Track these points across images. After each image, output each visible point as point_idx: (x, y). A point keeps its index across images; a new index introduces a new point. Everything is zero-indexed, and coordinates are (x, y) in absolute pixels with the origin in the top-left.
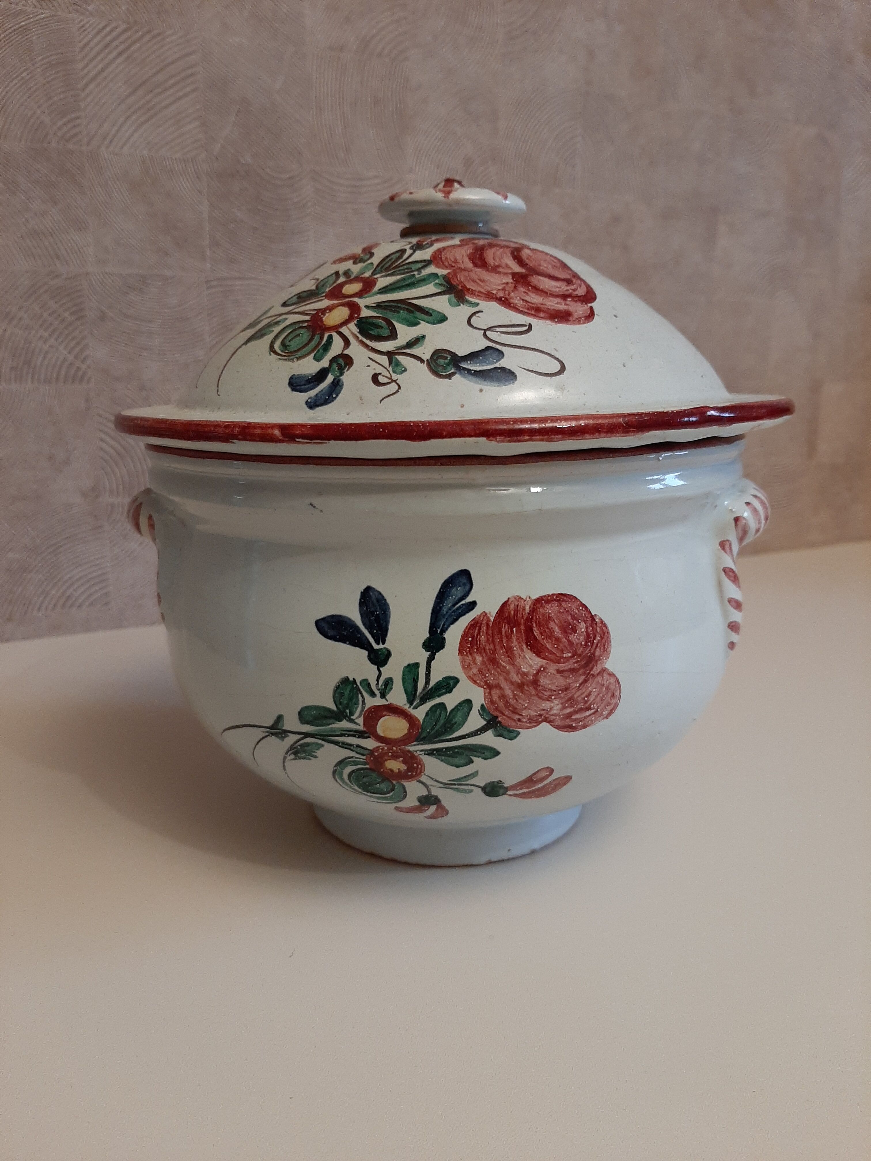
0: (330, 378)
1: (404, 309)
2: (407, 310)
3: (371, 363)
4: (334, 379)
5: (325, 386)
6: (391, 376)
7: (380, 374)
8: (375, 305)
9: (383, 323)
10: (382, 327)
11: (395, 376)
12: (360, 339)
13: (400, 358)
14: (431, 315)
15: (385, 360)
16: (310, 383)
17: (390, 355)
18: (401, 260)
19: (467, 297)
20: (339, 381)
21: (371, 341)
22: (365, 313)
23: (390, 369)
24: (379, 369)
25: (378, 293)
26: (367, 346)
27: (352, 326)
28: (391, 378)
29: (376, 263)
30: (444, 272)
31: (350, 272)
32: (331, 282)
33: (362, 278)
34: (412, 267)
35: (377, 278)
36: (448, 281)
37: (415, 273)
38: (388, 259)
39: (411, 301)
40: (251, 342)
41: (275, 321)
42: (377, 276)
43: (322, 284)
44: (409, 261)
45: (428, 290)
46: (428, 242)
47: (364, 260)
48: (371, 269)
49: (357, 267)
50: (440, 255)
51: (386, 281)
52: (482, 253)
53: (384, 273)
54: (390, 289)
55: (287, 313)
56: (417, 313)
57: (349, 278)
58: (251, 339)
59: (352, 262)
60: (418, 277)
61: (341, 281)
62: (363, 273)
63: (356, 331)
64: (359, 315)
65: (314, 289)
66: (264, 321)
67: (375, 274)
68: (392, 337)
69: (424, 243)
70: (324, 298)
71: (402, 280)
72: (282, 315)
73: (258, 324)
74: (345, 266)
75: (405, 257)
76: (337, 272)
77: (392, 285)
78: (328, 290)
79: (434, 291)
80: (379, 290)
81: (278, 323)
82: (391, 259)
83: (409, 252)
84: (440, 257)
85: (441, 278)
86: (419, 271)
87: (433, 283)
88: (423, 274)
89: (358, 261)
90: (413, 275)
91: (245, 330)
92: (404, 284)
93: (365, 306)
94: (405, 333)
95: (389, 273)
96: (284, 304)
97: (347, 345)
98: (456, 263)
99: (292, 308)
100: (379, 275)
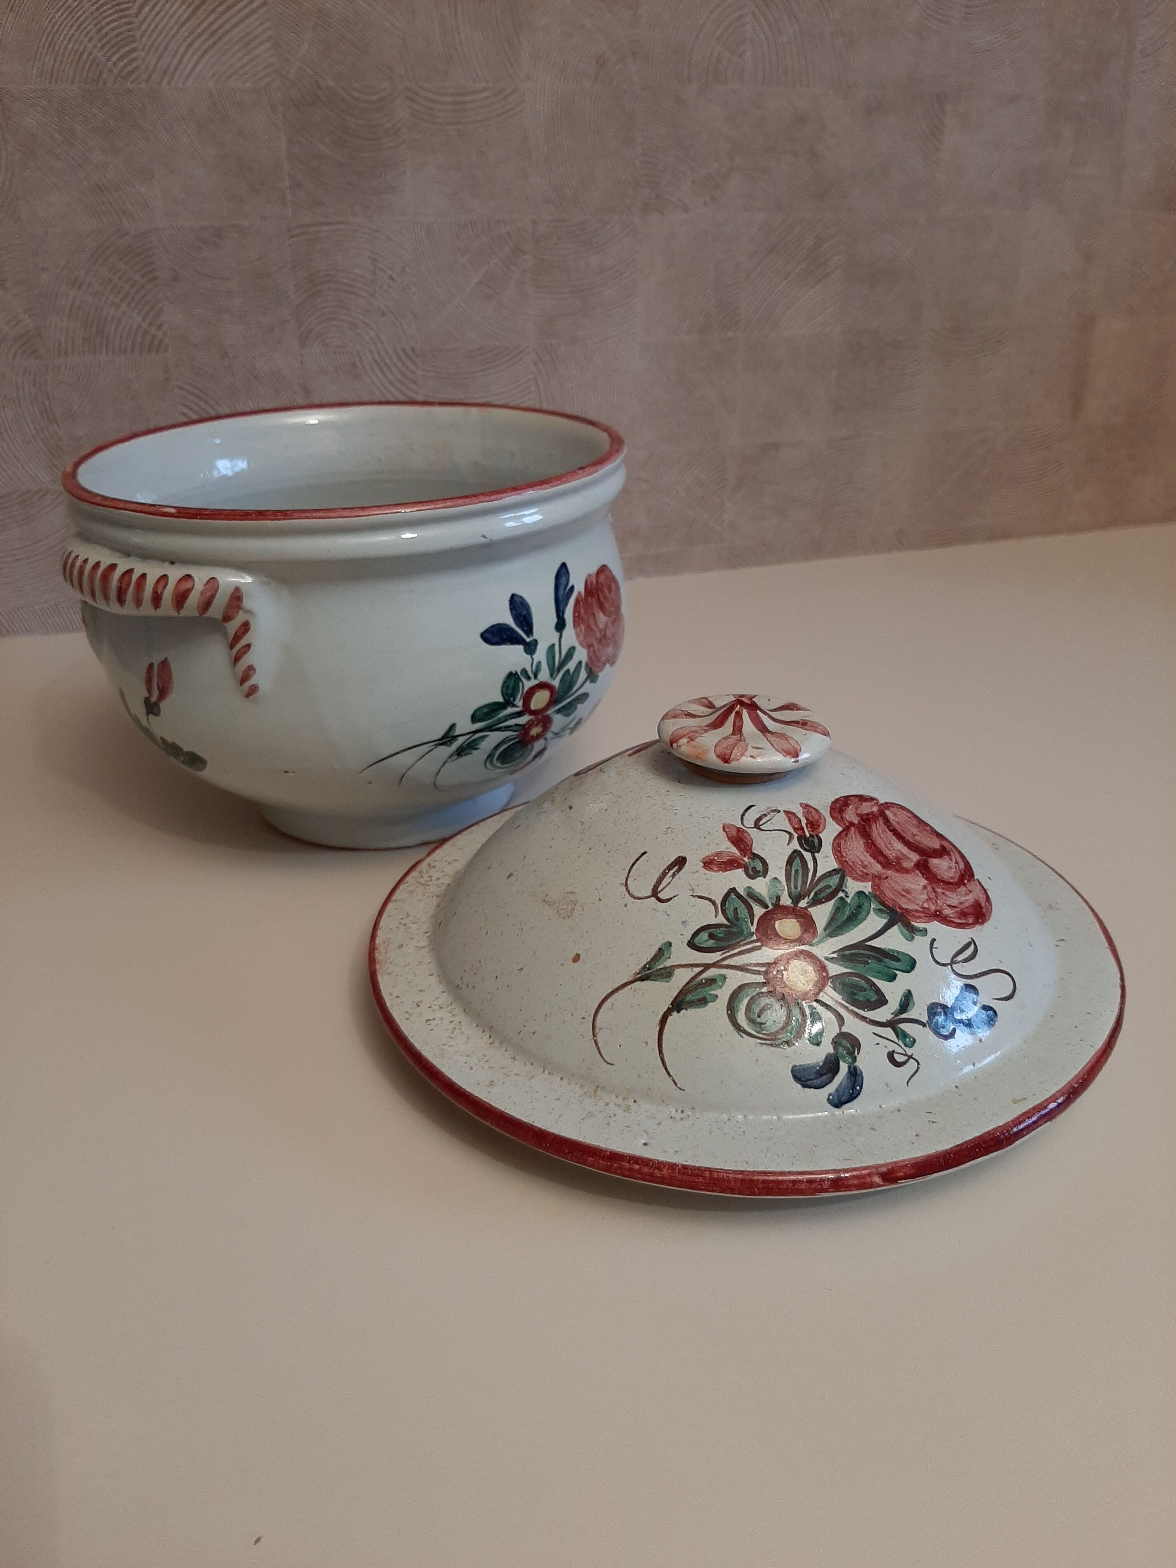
0: (844, 1067)
1: (869, 957)
2: (874, 958)
3: (879, 1039)
4: (849, 1068)
5: (842, 1077)
6: (905, 1052)
7: (893, 1051)
8: (835, 955)
9: (863, 983)
10: (865, 990)
11: (909, 1051)
12: (850, 1009)
13: (903, 1026)
14: (899, 961)
15: (889, 1032)
16: (822, 1075)
17: (891, 1024)
18: (810, 874)
19: (913, 923)
20: (855, 1069)
21: (863, 1010)
22: (834, 969)
23: (901, 1043)
24: (892, 1047)
25: (826, 936)
26: (864, 1019)
27: (829, 989)
28: (906, 1055)
29: (783, 879)
30: (867, 887)
31: (759, 896)
32: (743, 911)
33: (786, 908)
34: (831, 884)
35: (806, 908)
36: (882, 903)
37: (841, 894)
38: (793, 872)
39: (869, 943)
40: (683, 1011)
41: (702, 977)
42: (803, 904)
43: (730, 913)
44: (819, 874)
45: (874, 922)
46: (809, 831)
47: (759, 871)
48: (784, 890)
49: (761, 886)
50: (842, 856)
51: (821, 914)
52: (872, 840)
53: (806, 898)
54: (836, 927)
55: (715, 965)
56: (886, 960)
57: (766, 906)
58: (678, 1005)
59: (740, 872)
60: (851, 902)
61: (759, 911)
62: (778, 898)
63: (839, 998)
64: (827, 973)
65: (725, 922)
66: (677, 972)
67: (796, 899)
68: (882, 1001)
69: (808, 835)
70: (759, 944)
71: (837, 910)
72: (707, 967)
73: (667, 974)
74: (738, 879)
75: (811, 865)
76: (733, 890)
77: (832, 920)
78: (753, 929)
79: (881, 922)
80: (825, 930)
81: (712, 981)
82: (797, 871)
83: (807, 856)
84: (846, 861)
85: (873, 899)
86: (843, 891)
87: (872, 910)
88: (851, 896)
89: (750, 872)
90: (841, 898)
91: (642, 979)
92: (845, 918)
93: (826, 959)
94: (893, 991)
95: (813, 899)
96: (691, 944)
97: (841, 1020)
98: (865, 867)
99: (715, 957)
100: (802, 901)
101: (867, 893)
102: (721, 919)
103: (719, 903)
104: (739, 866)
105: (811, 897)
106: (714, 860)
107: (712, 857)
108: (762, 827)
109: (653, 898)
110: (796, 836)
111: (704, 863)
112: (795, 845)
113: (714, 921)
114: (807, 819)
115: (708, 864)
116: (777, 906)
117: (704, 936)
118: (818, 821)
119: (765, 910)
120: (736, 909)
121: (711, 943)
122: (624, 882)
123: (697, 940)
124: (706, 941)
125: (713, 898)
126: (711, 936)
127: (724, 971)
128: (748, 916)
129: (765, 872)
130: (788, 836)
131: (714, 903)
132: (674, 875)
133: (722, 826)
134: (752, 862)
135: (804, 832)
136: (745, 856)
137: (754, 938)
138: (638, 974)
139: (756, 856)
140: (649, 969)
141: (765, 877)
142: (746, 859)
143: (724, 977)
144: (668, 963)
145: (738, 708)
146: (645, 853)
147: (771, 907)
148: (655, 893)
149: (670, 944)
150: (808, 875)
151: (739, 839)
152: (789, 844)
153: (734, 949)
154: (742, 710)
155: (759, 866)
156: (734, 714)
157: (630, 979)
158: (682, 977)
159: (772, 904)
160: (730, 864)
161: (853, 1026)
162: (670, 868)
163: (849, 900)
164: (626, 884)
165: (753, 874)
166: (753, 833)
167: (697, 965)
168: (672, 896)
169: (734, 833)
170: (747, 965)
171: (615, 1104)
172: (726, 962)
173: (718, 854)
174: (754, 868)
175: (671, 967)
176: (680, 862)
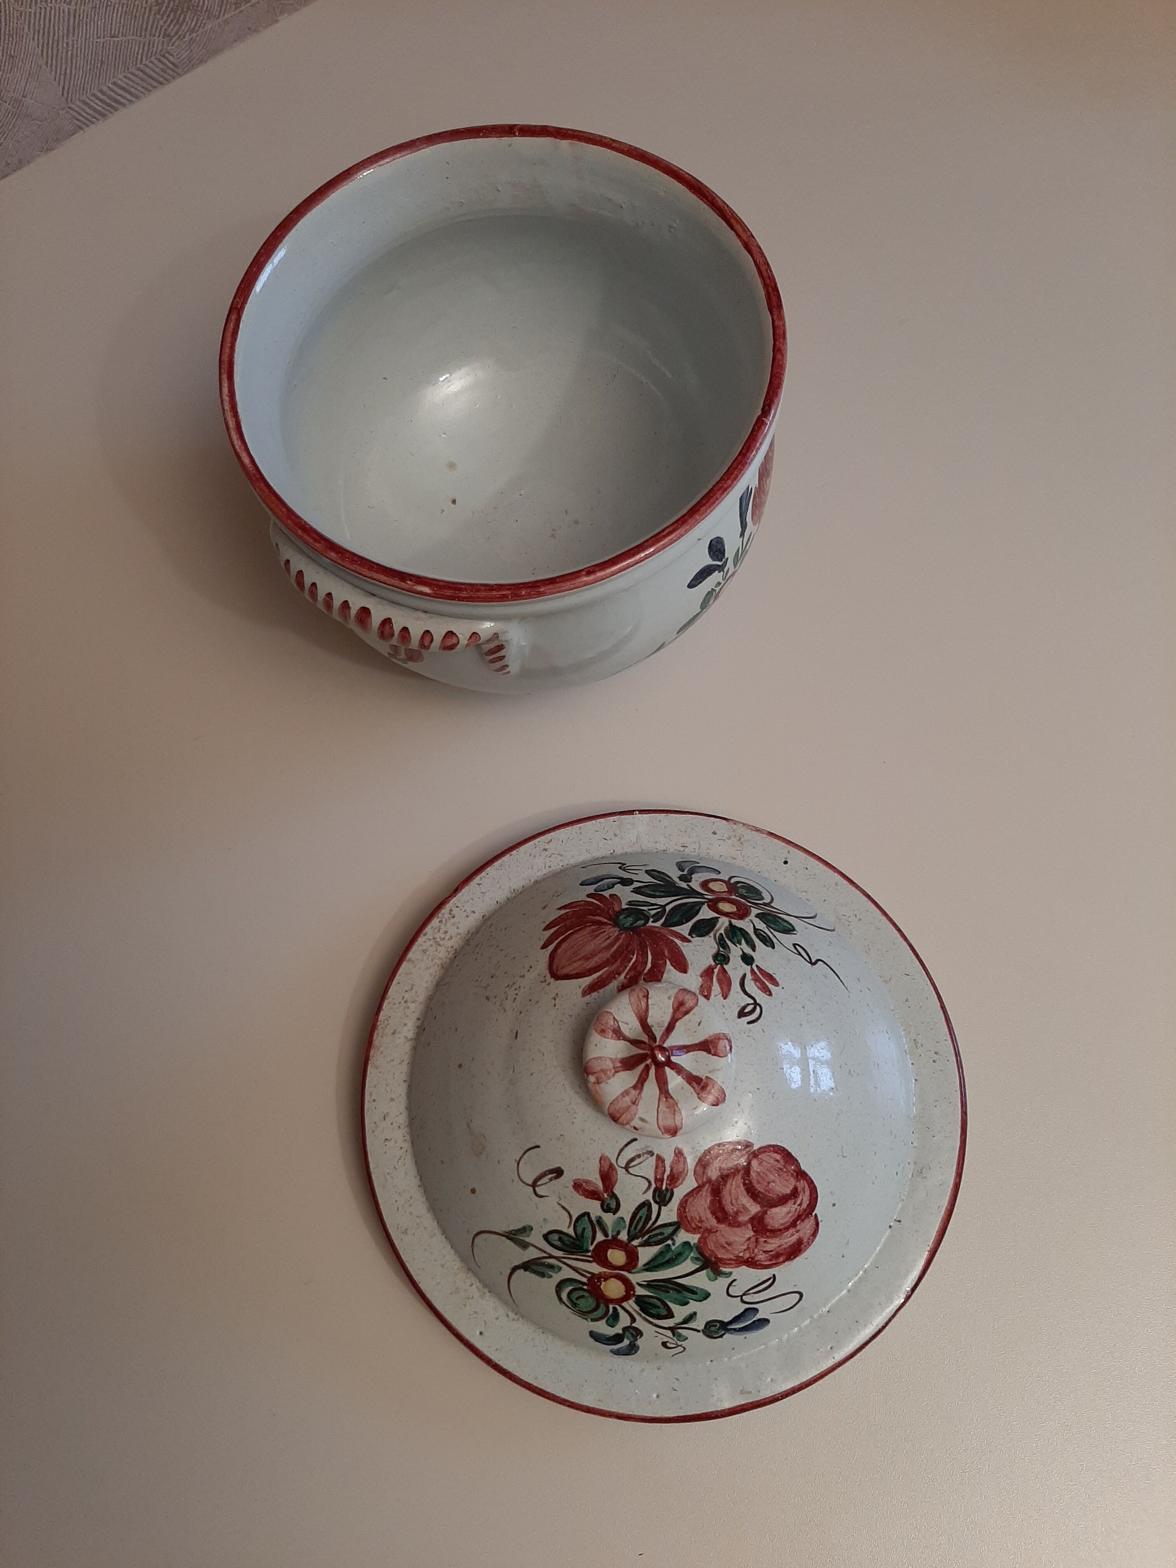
0: (626, 1341)
1: (672, 1289)
2: (675, 1290)
3: (658, 1335)
4: (630, 1342)
5: (624, 1344)
6: (676, 1343)
7: (667, 1341)
8: (645, 1283)
9: (659, 1304)
10: (659, 1308)
11: (679, 1343)
12: (643, 1316)
13: (680, 1330)
14: (696, 1293)
15: (668, 1332)
16: (611, 1340)
17: (672, 1329)
18: (651, 1222)
19: (721, 1268)
20: (635, 1343)
21: (654, 1318)
22: (640, 1291)
23: (675, 1338)
24: (666, 1339)
25: (644, 1270)
26: (652, 1323)
27: (631, 1302)
29: (628, 1220)
30: (694, 1239)
31: (605, 1226)
32: (589, 1233)
33: (621, 1242)
34: (665, 1231)
35: (636, 1247)
36: (701, 1254)
37: (670, 1242)
38: (638, 1217)
39: (676, 1280)
40: (527, 1273)
41: (545, 1260)
42: (635, 1243)
43: (579, 1230)
44: (659, 1223)
45: (688, 1265)
46: (667, 1184)
47: (612, 1209)
48: (625, 1228)
49: (609, 1219)
50: (685, 1212)
51: (646, 1254)
52: (720, 1197)
53: (640, 1239)
54: (655, 1264)
55: (557, 1258)
56: (685, 1292)
57: (606, 1235)
58: (526, 1266)
59: (598, 1204)
60: (675, 1249)
61: (600, 1237)
62: (618, 1233)
63: (637, 1308)
64: (634, 1292)
65: (573, 1234)
66: (531, 1248)
67: (631, 1238)
68: (670, 1315)
69: (664, 1188)
70: (591, 1259)
71: (661, 1254)
72: (551, 1257)
73: (525, 1245)
74: (594, 1208)
75: (654, 1216)
76: (587, 1214)
77: (654, 1259)
78: (591, 1248)
79: (692, 1266)
80: (645, 1265)
81: (551, 1267)
82: (641, 1217)
83: (655, 1207)
84: (686, 1217)
85: (694, 1249)
86: (673, 1239)
87: (689, 1258)
88: (677, 1244)
89: (605, 1207)
90: (669, 1245)
91: (508, 1238)
92: (664, 1261)
93: (638, 1284)
94: (680, 1312)
95: (645, 1241)
96: (546, 1237)
97: (633, 1320)
98: (701, 1221)
99: (560, 1254)
100: (636, 1240)
101: (692, 1244)
102: (571, 1231)
103: (574, 1219)
104: (598, 1199)
105: (644, 1239)
106: (582, 1185)
107: (582, 1182)
108: (630, 1170)
109: (531, 1188)
110: (654, 1186)
111: (575, 1184)
112: (649, 1196)
113: (565, 1230)
114: (671, 1171)
115: (578, 1186)
116: (615, 1238)
117: (556, 1237)
118: (680, 1173)
119: (605, 1238)
120: (584, 1229)
121: (558, 1243)
122: (518, 1159)
123: (550, 1237)
124: (556, 1240)
125: (572, 1213)
126: (560, 1239)
127: (561, 1265)
128: (591, 1238)
129: (615, 1211)
130: (647, 1184)
131: (571, 1217)
132: (551, 1180)
133: (600, 1156)
134: (609, 1199)
135: (662, 1184)
136: (606, 1193)
137: (590, 1254)
138: (507, 1233)
139: (614, 1196)
140: (514, 1235)
141: (614, 1214)
142: (606, 1195)
143: (560, 1269)
144: (527, 1240)
145: (649, 1061)
146: (538, 1147)
147: (610, 1237)
148: (534, 1185)
149: (532, 1229)
150: (648, 1224)
151: (608, 1176)
152: (644, 1193)
153: (572, 1255)
154: (651, 1065)
155: (613, 1205)
156: (642, 1066)
157: (501, 1232)
158: (532, 1254)
159: (612, 1236)
160: (593, 1195)
161: (641, 1324)
162: (551, 1171)
163: (673, 1248)
164: (518, 1164)
165: (606, 1209)
166: (621, 1172)
167: (545, 1252)
168: (544, 1195)
169: (606, 1168)
170: (580, 1269)
171: (477, 1287)
172: (565, 1260)
173: (587, 1182)
174: (608, 1204)
175: (528, 1243)
176: (558, 1173)
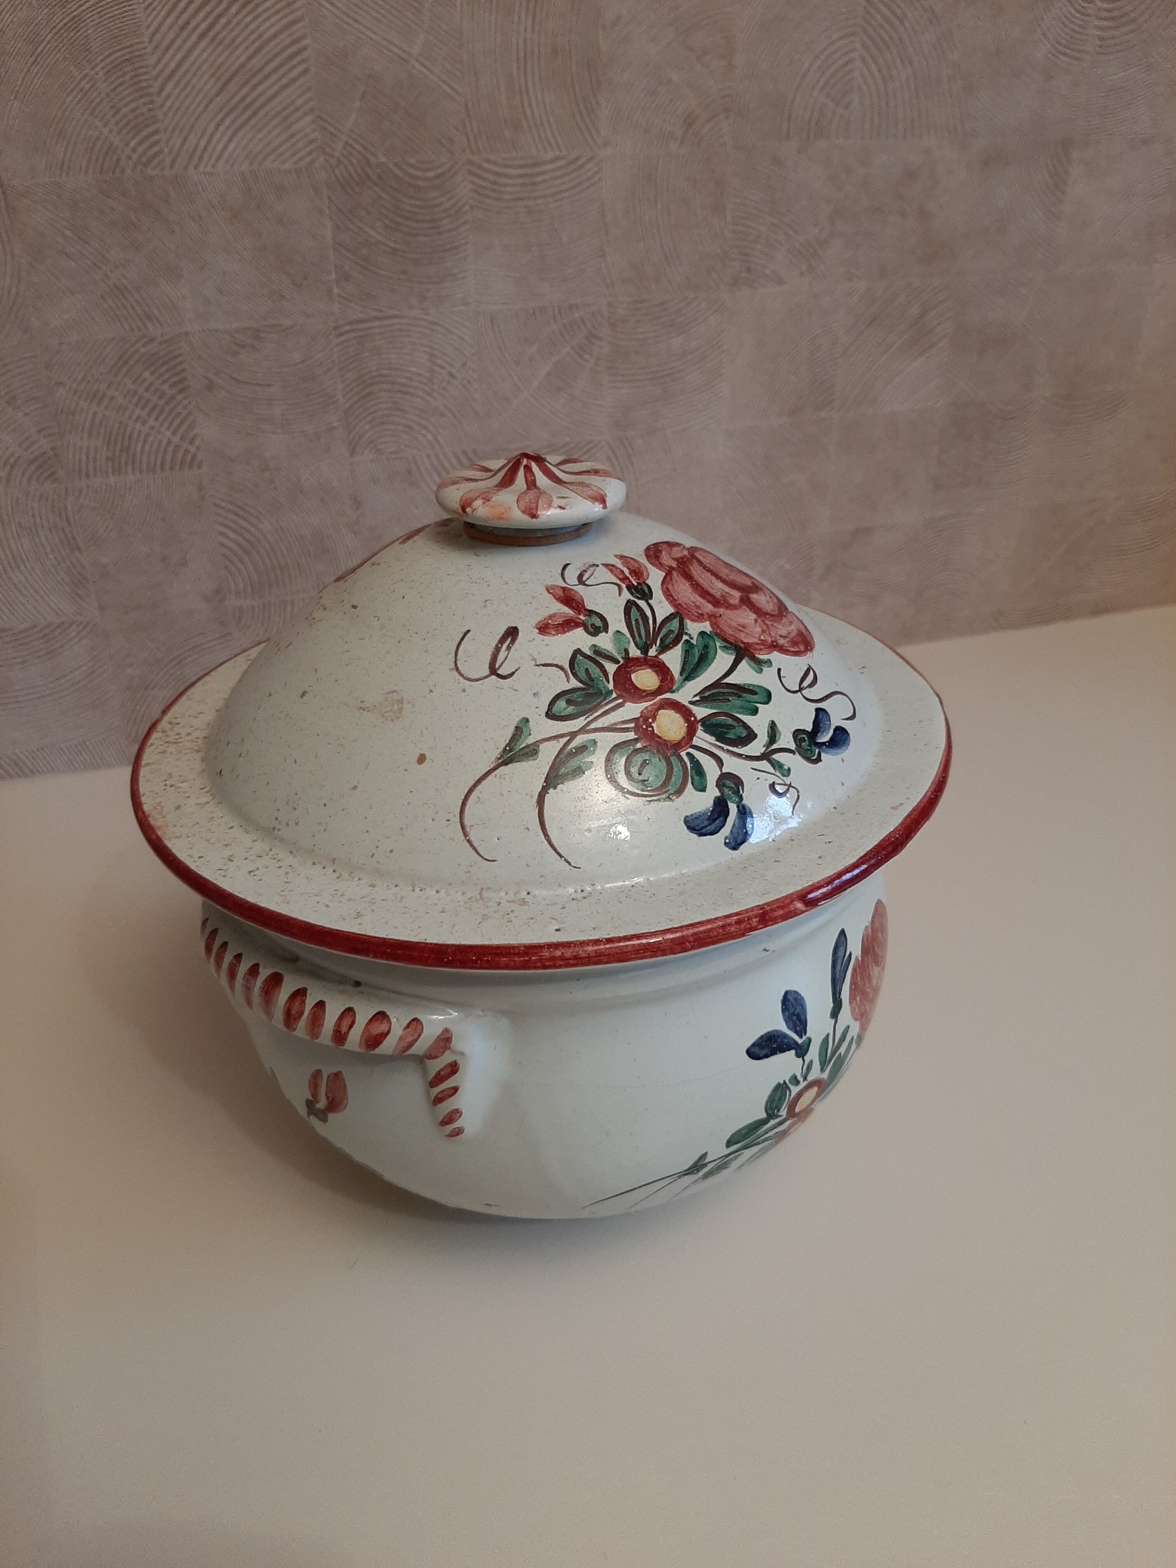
0: (733, 808)
1: (728, 694)
2: (733, 694)
3: (758, 774)
4: (738, 807)
5: (734, 818)
6: (784, 782)
7: (774, 783)
8: (697, 698)
9: (730, 721)
10: (734, 727)
11: (787, 780)
12: (725, 748)
13: (776, 757)
14: (756, 694)
15: (764, 765)
16: (715, 820)
17: (765, 757)
18: (651, 622)
19: (757, 656)
20: (744, 807)
21: (737, 747)
22: (701, 712)
23: (778, 774)
24: (772, 779)
25: (684, 680)
26: (740, 756)
27: (700, 732)
28: (785, 785)
29: (625, 631)
30: (706, 627)
31: (606, 653)
32: (595, 671)
33: (636, 660)
34: (672, 628)
35: (656, 656)
36: (725, 640)
37: (685, 637)
38: (634, 623)
39: (725, 681)
40: (560, 786)
41: (570, 746)
42: (652, 652)
43: (582, 675)
44: (659, 621)
45: (723, 660)
46: (634, 579)
47: (600, 627)
48: (629, 642)
49: (605, 641)
50: (674, 600)
51: (673, 659)
52: (695, 581)
53: (654, 646)
54: (691, 671)
55: (583, 730)
56: (745, 695)
57: (616, 661)
58: (552, 780)
59: (580, 631)
60: (697, 642)
61: (611, 668)
62: (626, 651)
63: (712, 739)
64: (695, 718)
65: (581, 685)
66: (542, 747)
67: (645, 649)
68: (751, 736)
69: (635, 584)
70: (621, 701)
71: (687, 653)
72: (573, 735)
73: (532, 752)
74: (579, 639)
75: (649, 613)
76: (578, 652)
77: (685, 663)
78: (611, 686)
79: (730, 658)
80: (681, 674)
81: (582, 749)
82: (636, 620)
83: (642, 603)
84: (680, 604)
85: (715, 637)
86: (686, 634)
87: (718, 648)
88: (695, 637)
89: (592, 630)
90: (687, 641)
91: (505, 763)
92: (696, 659)
93: (691, 703)
94: (758, 723)
95: (660, 646)
96: (550, 715)
97: (720, 762)
98: (698, 607)
99: (580, 722)
100: (651, 650)
101: (709, 633)
102: (574, 683)
103: (567, 667)
104: (577, 625)
105: (658, 644)
106: (549, 624)
107: (546, 621)
108: (587, 583)
109: (493, 677)
110: (624, 586)
111: (539, 629)
112: (627, 595)
113: (568, 687)
114: (629, 569)
115: (544, 628)
116: (628, 659)
117: (561, 704)
118: (639, 568)
119: (617, 666)
120: (587, 670)
121: (571, 709)
122: (453, 666)
123: (555, 709)
124: (565, 709)
125: (560, 664)
126: (569, 702)
127: (592, 736)
128: (601, 674)
129: (606, 628)
130: (616, 587)
131: (561, 668)
132: (509, 648)
133: (545, 589)
134: (589, 619)
135: (630, 581)
136: (580, 615)
137: (614, 695)
138: (500, 758)
139: (591, 613)
140: (510, 751)
141: (607, 632)
142: (582, 617)
143: (595, 742)
144: (531, 740)
145: (525, 462)
146: (469, 631)
147: (622, 662)
148: (493, 671)
149: (527, 720)
150: (648, 624)
151: (568, 598)
152: (620, 595)
153: (596, 711)
154: (530, 464)
155: (598, 623)
156: (522, 469)
157: (492, 767)
158: (548, 753)
159: (623, 658)
160: (568, 625)
161: (732, 765)
162: (502, 641)
163: (694, 642)
164: (457, 669)
165: (594, 631)
166: (580, 589)
167: (562, 736)
168: (514, 671)
169: (561, 593)
170: (615, 724)
172: (592, 726)
173: (551, 617)
174: (592, 625)
175: (534, 743)
176: (512, 633)
